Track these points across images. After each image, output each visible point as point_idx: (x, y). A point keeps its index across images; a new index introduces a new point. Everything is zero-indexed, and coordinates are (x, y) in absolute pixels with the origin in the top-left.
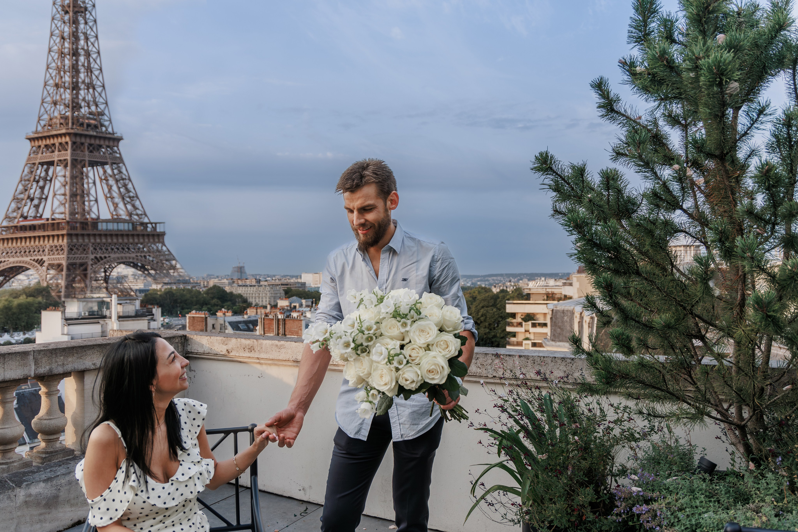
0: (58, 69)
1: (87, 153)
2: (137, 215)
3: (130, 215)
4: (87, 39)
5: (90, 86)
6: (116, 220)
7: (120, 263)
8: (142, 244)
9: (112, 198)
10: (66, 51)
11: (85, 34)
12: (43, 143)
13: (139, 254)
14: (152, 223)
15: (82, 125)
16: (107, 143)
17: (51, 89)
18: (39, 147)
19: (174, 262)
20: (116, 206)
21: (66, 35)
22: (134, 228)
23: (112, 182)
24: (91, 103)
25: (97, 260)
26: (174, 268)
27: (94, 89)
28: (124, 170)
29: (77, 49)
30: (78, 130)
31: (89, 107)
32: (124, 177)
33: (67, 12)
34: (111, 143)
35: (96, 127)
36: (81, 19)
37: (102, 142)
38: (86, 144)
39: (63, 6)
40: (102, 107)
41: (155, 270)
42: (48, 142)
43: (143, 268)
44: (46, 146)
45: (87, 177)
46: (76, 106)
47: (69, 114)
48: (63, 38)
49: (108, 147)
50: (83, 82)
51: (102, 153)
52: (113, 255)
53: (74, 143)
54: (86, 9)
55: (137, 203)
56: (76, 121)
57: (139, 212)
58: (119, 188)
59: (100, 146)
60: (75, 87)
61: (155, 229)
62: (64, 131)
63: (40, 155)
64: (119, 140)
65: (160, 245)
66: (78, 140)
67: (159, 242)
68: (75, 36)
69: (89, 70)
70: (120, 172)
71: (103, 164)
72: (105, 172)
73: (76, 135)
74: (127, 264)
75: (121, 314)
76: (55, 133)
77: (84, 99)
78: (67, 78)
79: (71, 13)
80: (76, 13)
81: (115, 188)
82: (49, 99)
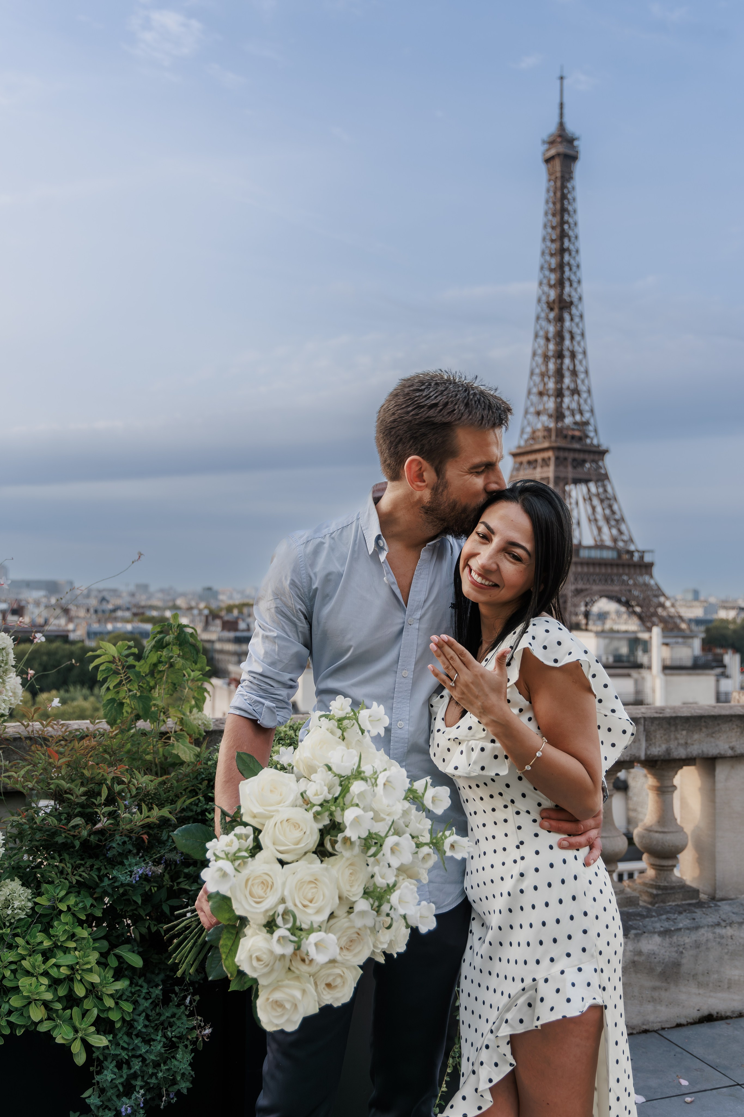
0: (543, 375)
1: (570, 469)
2: (623, 541)
3: (615, 540)
4: (572, 338)
5: (575, 392)
6: (600, 546)
7: (601, 597)
8: (627, 575)
9: (596, 520)
10: (550, 354)
11: (571, 333)
12: (525, 459)
13: (623, 587)
14: (638, 551)
15: (566, 437)
16: (592, 457)
17: (534, 398)
18: (521, 463)
19: (662, 599)
20: (599, 529)
21: (551, 335)
22: (619, 556)
23: (596, 502)
24: (576, 412)
25: (578, 592)
26: (662, 606)
27: (579, 395)
28: (609, 489)
29: (562, 350)
30: (562, 443)
31: (573, 415)
32: (608, 496)
33: (552, 309)
34: (596, 457)
35: (580, 439)
36: (567, 316)
37: (586, 456)
38: (570, 460)
39: (548, 303)
40: (587, 415)
41: (641, 606)
42: (532, 457)
43: (627, 604)
44: (529, 463)
45: (570, 496)
46: (559, 416)
47: (552, 425)
48: (548, 339)
49: (593, 461)
50: (568, 388)
51: (585, 470)
52: (595, 588)
53: (557, 458)
54: (571, 303)
55: (623, 527)
56: (560, 433)
57: (625, 538)
58: (603, 509)
59: (584, 461)
60: (559, 394)
61: (642, 558)
62: (546, 445)
63: (522, 473)
64: (603, 453)
65: (647, 578)
66: (562, 454)
67: (647, 573)
68: (560, 336)
69: (574, 373)
70: (605, 491)
71: (586, 481)
72: (589, 490)
73: (559, 449)
74: (610, 597)
75: (668, 663)
76: (537, 447)
77: (568, 408)
78: (551, 385)
79: (556, 310)
80: (561, 309)
81: (599, 509)
82: (532, 410)
